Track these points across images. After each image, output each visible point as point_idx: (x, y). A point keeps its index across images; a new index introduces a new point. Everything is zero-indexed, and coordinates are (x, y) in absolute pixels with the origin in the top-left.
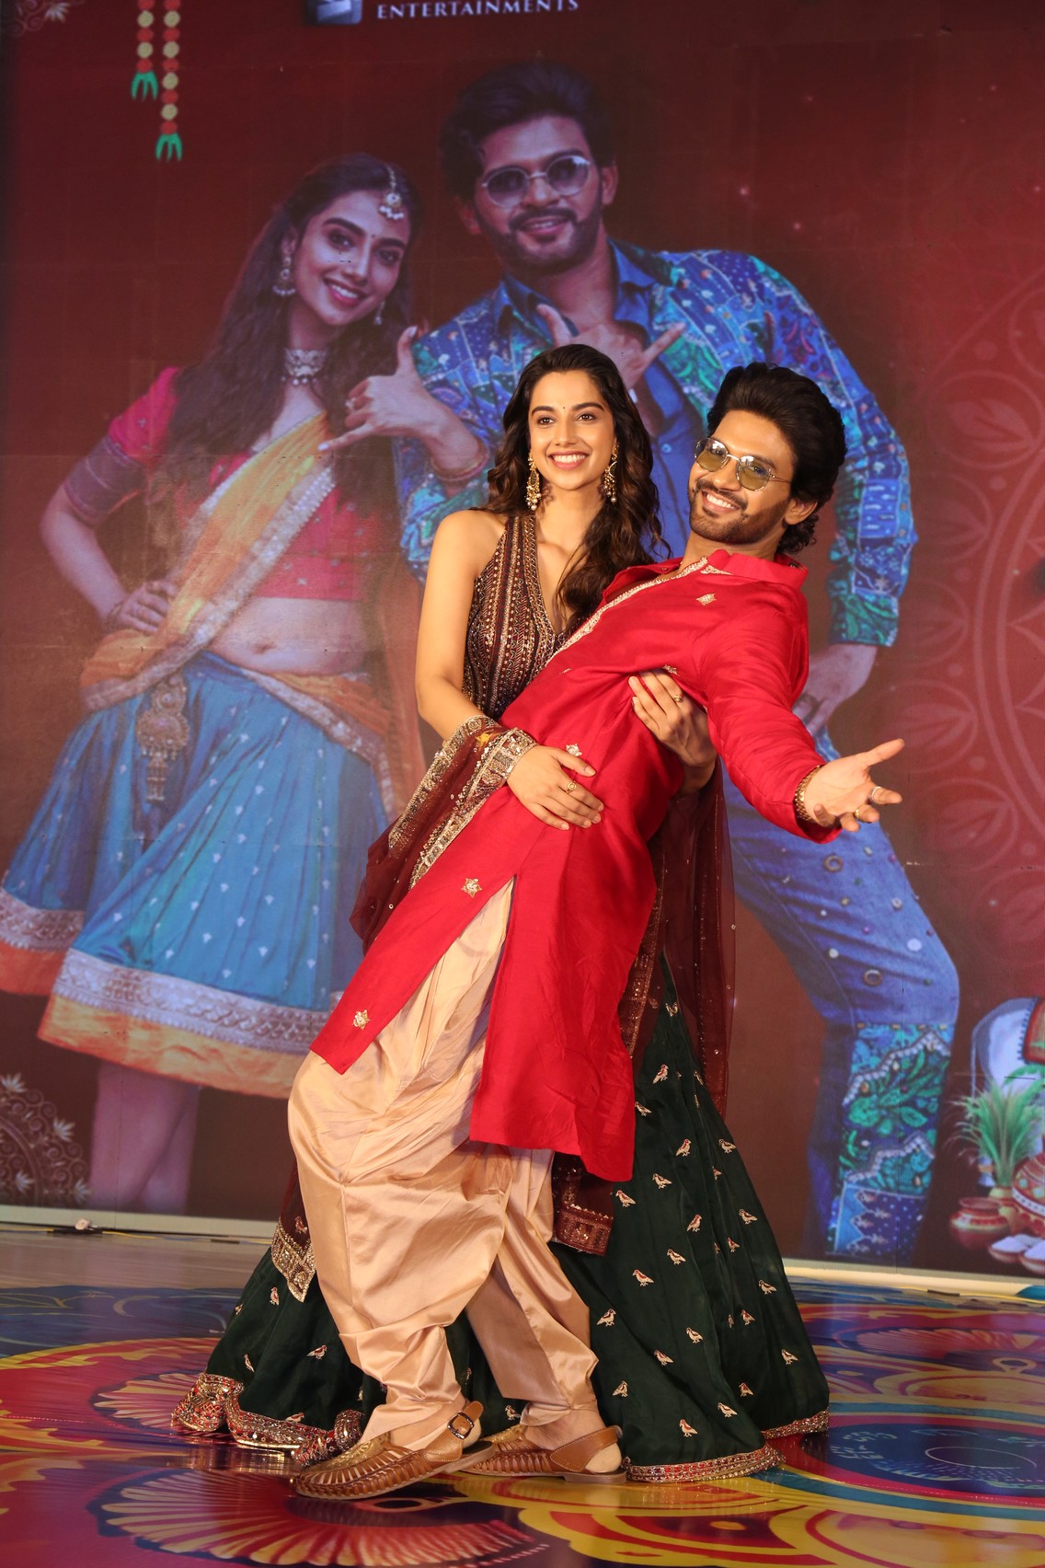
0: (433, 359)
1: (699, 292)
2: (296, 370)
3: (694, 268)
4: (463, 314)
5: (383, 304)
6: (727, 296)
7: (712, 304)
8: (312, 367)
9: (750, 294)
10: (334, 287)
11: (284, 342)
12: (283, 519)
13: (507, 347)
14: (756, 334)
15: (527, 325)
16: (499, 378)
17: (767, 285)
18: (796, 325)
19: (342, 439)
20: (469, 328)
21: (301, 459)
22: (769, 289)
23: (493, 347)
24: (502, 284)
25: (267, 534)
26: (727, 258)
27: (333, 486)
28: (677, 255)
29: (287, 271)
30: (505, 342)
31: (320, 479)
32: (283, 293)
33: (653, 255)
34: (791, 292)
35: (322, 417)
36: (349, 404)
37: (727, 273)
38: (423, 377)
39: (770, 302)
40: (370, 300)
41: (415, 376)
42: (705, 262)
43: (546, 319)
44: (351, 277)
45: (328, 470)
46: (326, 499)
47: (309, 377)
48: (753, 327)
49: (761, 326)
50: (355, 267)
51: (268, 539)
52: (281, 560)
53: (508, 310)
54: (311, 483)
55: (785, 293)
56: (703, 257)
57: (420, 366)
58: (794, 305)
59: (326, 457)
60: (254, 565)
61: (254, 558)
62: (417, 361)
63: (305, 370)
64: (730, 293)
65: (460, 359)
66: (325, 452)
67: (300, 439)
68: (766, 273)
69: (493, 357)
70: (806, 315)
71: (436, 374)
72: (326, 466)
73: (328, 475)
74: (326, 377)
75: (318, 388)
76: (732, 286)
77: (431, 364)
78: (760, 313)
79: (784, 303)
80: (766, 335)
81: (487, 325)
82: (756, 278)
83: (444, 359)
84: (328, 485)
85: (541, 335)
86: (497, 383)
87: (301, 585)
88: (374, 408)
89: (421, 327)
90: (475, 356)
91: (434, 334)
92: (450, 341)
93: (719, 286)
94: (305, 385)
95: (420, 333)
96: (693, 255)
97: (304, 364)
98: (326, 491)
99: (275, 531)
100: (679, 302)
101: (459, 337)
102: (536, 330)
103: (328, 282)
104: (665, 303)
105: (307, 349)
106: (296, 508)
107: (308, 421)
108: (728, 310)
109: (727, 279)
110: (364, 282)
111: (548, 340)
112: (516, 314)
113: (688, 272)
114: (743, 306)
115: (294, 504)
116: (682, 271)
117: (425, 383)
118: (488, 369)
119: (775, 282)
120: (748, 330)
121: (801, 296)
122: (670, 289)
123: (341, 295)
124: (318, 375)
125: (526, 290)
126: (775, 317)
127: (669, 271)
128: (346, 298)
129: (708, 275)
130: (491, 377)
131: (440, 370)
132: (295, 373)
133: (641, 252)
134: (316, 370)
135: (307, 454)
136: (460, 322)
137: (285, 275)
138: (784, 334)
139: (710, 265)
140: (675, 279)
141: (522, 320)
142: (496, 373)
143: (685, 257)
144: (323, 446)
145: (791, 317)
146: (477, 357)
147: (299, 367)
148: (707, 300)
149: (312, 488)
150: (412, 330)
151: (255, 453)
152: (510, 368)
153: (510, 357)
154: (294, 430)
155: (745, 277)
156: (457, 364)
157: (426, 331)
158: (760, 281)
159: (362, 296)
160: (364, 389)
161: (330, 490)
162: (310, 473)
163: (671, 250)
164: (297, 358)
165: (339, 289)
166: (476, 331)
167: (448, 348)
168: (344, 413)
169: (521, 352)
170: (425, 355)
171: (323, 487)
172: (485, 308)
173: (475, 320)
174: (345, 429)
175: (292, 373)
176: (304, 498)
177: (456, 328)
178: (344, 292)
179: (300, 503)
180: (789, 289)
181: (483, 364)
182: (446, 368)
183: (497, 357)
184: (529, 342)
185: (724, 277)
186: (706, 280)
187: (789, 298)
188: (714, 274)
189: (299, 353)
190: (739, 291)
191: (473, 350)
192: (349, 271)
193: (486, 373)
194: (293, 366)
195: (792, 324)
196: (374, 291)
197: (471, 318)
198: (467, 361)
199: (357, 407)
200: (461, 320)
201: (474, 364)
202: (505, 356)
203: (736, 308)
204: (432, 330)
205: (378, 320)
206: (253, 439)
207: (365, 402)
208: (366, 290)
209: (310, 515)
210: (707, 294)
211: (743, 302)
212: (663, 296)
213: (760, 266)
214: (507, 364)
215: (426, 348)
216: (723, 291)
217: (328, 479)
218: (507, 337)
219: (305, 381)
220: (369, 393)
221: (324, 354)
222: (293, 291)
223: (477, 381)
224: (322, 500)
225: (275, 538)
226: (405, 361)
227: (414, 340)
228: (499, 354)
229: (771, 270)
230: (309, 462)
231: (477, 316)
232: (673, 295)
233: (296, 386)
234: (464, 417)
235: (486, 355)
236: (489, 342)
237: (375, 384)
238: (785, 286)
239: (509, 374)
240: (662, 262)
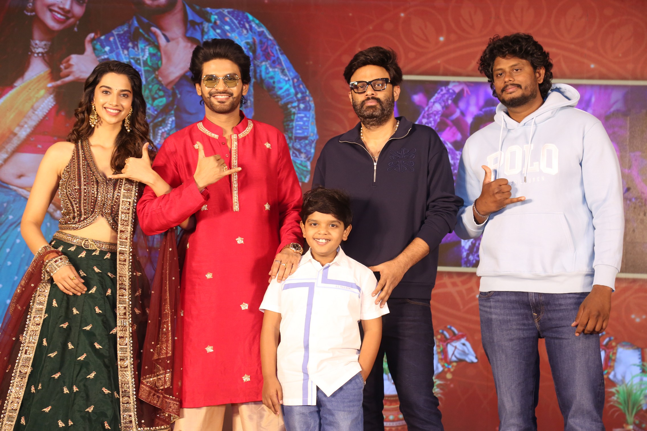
0: (102, 48)
1: (224, 27)
2: (36, 49)
3: (222, 16)
4: (116, 29)
5: (78, 22)
6: (236, 29)
7: (229, 32)
8: (44, 49)
9: (246, 29)
10: (54, 13)
11: (31, 37)
12: (30, 117)
13: (137, 45)
14: (249, 46)
15: (146, 36)
16: (133, 59)
17: (254, 25)
18: (266, 44)
19: (59, 82)
20: (119, 36)
21: (38, 91)
22: (254, 28)
23: (130, 45)
24: (134, 18)
25: (22, 124)
26: (236, 12)
27: (54, 103)
28: (214, 10)
29: (31, 4)
30: (136, 43)
31: (48, 100)
32: (29, 14)
33: (203, 9)
34: (264, 29)
35: (49, 72)
36: (62, 67)
37: (236, 19)
38: (98, 56)
39: (255, 33)
40: (72, 20)
41: (93, 56)
42: (226, 14)
43: (155, 34)
44: (63, 9)
45: (52, 96)
46: (51, 109)
47: (42, 53)
48: (248, 43)
49: (251, 43)
50: (64, 4)
51: (22, 126)
52: (29, 136)
53: (137, 29)
54: (43, 102)
55: (261, 29)
56: (225, 11)
57: (96, 51)
58: (265, 35)
59: (51, 90)
60: (16, 138)
61: (15, 135)
62: (94, 49)
63: (40, 50)
64: (237, 28)
65: (115, 49)
66: (50, 88)
67: (39, 81)
68: (253, 21)
69: (130, 49)
70: (270, 40)
71: (103, 55)
72: (51, 94)
73: (52, 98)
74: (51, 54)
75: (46, 58)
76: (238, 25)
77: (101, 51)
78: (250, 37)
79: (261, 34)
80: (253, 47)
81: (128, 35)
82: (249, 22)
83: (107, 49)
84: (52, 103)
85: (152, 41)
86: (132, 61)
87: (39, 148)
88: (74, 69)
89: (96, 34)
90: (122, 48)
91: (103, 37)
92: (110, 41)
93: (232, 25)
94: (40, 57)
95: (96, 37)
96: (221, 10)
97: (40, 47)
98: (51, 105)
99: (26, 123)
100: (215, 30)
101: (114, 39)
102: (150, 39)
103: (51, 11)
104: (209, 30)
105: (41, 40)
106: (36, 113)
107: (42, 73)
108: (237, 35)
109: (236, 22)
110: (68, 12)
111: (156, 44)
112: (141, 31)
113: (219, 17)
114: (243, 34)
115: (35, 110)
116: (216, 17)
117: (98, 59)
118: (128, 54)
119: (257, 24)
120: (245, 45)
121: (268, 31)
122: (211, 25)
123: (58, 17)
124: (46, 53)
125: (146, 21)
126: (257, 41)
127: (210, 16)
128: (60, 18)
129: (227, 19)
130: (129, 58)
131: (105, 53)
132: (35, 51)
133: (198, 8)
134: (46, 50)
135: (41, 89)
136: (115, 32)
137: (30, 6)
138: (261, 47)
139: (228, 15)
140: (213, 20)
141: (143, 33)
142: (132, 57)
143: (218, 11)
144: (50, 85)
145: (264, 40)
146: (123, 49)
147: (37, 48)
148: (228, 31)
149: (44, 104)
150: (92, 35)
151: (15, 86)
152: (138, 55)
153: (138, 49)
154: (35, 77)
155: (244, 22)
156: (114, 51)
157: (99, 35)
158: (250, 24)
159: (68, 18)
160: (69, 60)
161: (53, 105)
162: (43, 97)
163: (212, 7)
164: (36, 44)
165: (56, 14)
166: (122, 37)
167: (109, 44)
168: (60, 70)
169: (143, 47)
170: (98, 46)
171: (50, 104)
172: (126, 27)
173: (122, 32)
174: (60, 78)
175: (33, 51)
176: (40, 108)
177: (113, 35)
178: (59, 16)
179: (38, 110)
180: (263, 28)
181: (126, 52)
182: (108, 53)
183: (132, 50)
184: (147, 43)
185: (235, 21)
186: (227, 22)
187: (263, 32)
188: (230, 19)
189: (37, 42)
190: (242, 27)
191: (121, 45)
192: (61, 6)
193: (127, 56)
194: (34, 48)
195: (264, 43)
196: (73, 16)
197: (120, 31)
198: (118, 51)
199: (66, 68)
200: (115, 31)
201: (121, 52)
202: (136, 49)
203: (240, 34)
204: (101, 35)
205: (76, 29)
206: (15, 80)
207: (69, 66)
208: (70, 15)
209: (43, 116)
210: (227, 28)
211: (243, 32)
212: (208, 27)
213: (251, 17)
214: (137, 53)
215: (99, 44)
216: (234, 27)
217: (52, 100)
219: (40, 55)
220: (71, 62)
221: (49, 43)
222: (34, 14)
223: (123, 59)
224: (49, 109)
225: (26, 126)
226: (89, 48)
227: (92, 40)
228: (133, 48)
229: (255, 19)
230: (42, 92)
231: (123, 30)
232: (212, 27)
233: (36, 57)
235: (127, 48)
236: (128, 42)
237: (74, 59)
238: (261, 26)
239: (138, 57)
240: (207, 12)
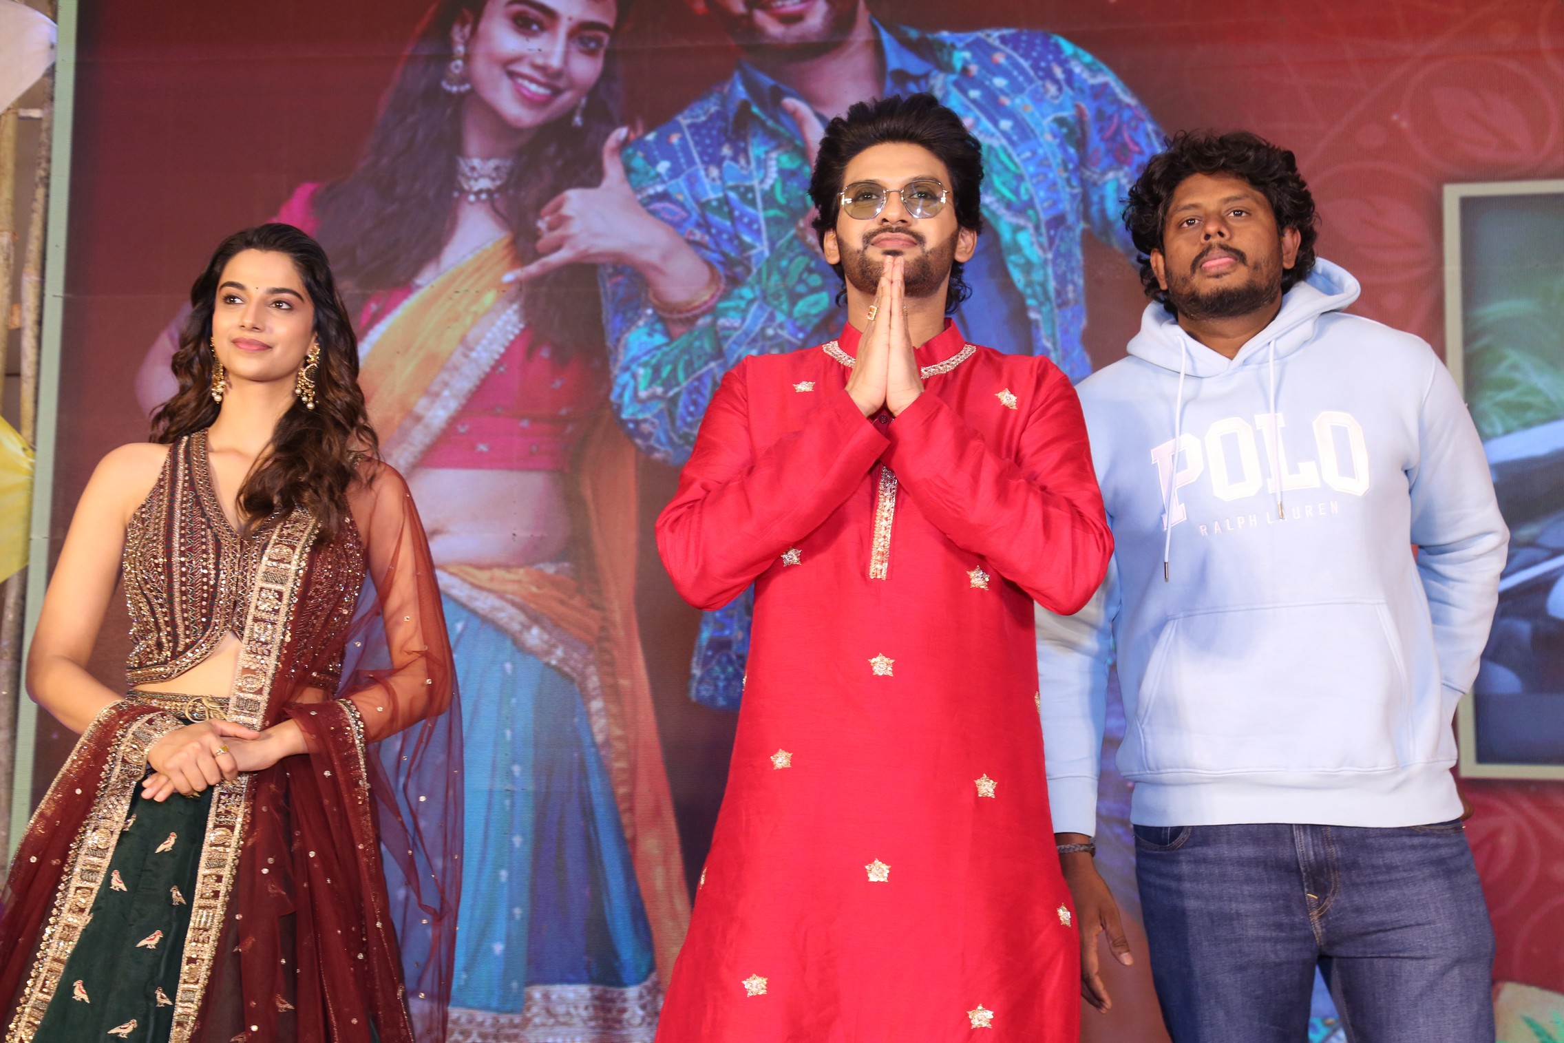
0: (649, 167)
1: (990, 80)
2: (472, 183)
3: (982, 50)
4: (687, 112)
5: (583, 101)
6: (1026, 84)
7: (1007, 95)
8: (493, 179)
9: (1056, 81)
10: (520, 81)
11: (456, 148)
12: (456, 368)
13: (745, 151)
14: (1065, 130)
15: (770, 123)
16: (735, 188)
17: (1077, 70)
18: (1116, 120)
19: (533, 268)
20: (694, 128)
21: (480, 294)
22: (1079, 75)
23: (726, 151)
24: (737, 75)
25: (435, 388)
26: (1024, 38)
27: (522, 326)
28: (961, 35)
29: (459, 63)
30: (742, 145)
31: (504, 317)
32: (455, 89)
33: (929, 36)
34: (1107, 77)
35: (506, 241)
36: (542, 224)
37: (1026, 56)
38: (637, 189)
39: (1082, 91)
40: (567, 97)
41: (626, 189)
42: (997, 43)
43: (793, 115)
44: (543, 69)
45: (515, 307)
46: (512, 343)
47: (489, 192)
48: (1061, 122)
49: (1071, 120)
50: (547, 55)
51: (437, 395)
52: (453, 421)
53: (745, 106)
54: (493, 324)
55: (1100, 79)
56: (993, 36)
57: (633, 176)
58: (1113, 94)
59: (513, 289)
60: (420, 427)
61: (418, 419)
62: (629, 170)
63: (484, 183)
64: (1030, 81)
65: (685, 167)
66: (511, 283)
67: (479, 269)
68: (1076, 56)
69: (726, 163)
70: (1128, 106)
71: (653, 186)
72: (512, 302)
73: (516, 312)
74: (511, 192)
75: (500, 206)
76: (1032, 73)
77: (647, 173)
78: (1069, 104)
79: (1100, 92)
80: (1078, 131)
81: (719, 124)
82: (1063, 63)
83: (663, 166)
84: (515, 326)
85: (788, 135)
86: (732, 195)
87: (481, 453)
88: (574, 228)
89: (633, 127)
90: (703, 162)
91: (651, 137)
92: (670, 145)
93: (1015, 73)
94: (484, 202)
95: (632, 136)
96: (980, 34)
97: (481, 176)
98: (512, 333)
99: (446, 384)
100: (964, 92)
101: (683, 139)
102: (782, 130)
103: (512, 75)
104: (947, 94)
105: (486, 158)
106: (474, 355)
107: (489, 246)
108: (1028, 101)
109: (1025, 64)
110: (558, 74)
111: (798, 142)
112: (755, 110)
113: (974, 56)
114: (1048, 97)
115: (471, 349)
116: (967, 55)
117: (639, 197)
118: (721, 178)
119: (1088, 67)
120: (1055, 126)
121: (1120, 83)
122: (953, 77)
123: (528, 90)
124: (499, 189)
125: (766, 81)
126: (1089, 114)
127: (950, 55)
128: (535, 94)
129: (1000, 58)
130: (725, 188)
131: (658, 180)
132: (471, 187)
133: (913, 34)
134: (498, 183)
135: (487, 288)
136: (684, 120)
137: (457, 67)
138: (1101, 130)
139: (1002, 47)
140: (958, 65)
141: (763, 117)
142: (730, 183)
143: (971, 37)
144: (509, 277)
145: (1110, 110)
146: (707, 164)
147: (476, 180)
148: (1002, 91)
149: (494, 329)
150: (622, 133)
151: (419, 287)
152: (750, 177)
153: (748, 162)
154: (470, 257)
155: (1048, 62)
156: (682, 171)
157: (640, 132)
158: (1067, 66)
159: (557, 92)
160: (559, 206)
161: (517, 331)
162: (488, 311)
163: (953, 28)
164: (473, 169)
165: (526, 83)
166: (704, 131)
167: (669, 154)
168: (535, 235)
169: (763, 156)
170: (638, 162)
171: (509, 328)
172: (715, 104)
173: (703, 118)
174: (537, 256)
175: (466, 187)
176: (484, 342)
177: (679, 129)
178: (534, 87)
179: (479, 348)
180: (1105, 75)
181: (714, 172)
182: (666, 178)
183: (732, 164)
184: (773, 144)
185: (1022, 61)
186: (998, 66)
187: (1105, 86)
188: (1008, 57)
189: (476, 162)
190: (1041, 78)
191: (701, 154)
192: (539, 61)
193: (718, 183)
194: (468, 179)
195: (1111, 118)
196: (572, 85)
197: (697, 116)
198: (693, 169)
199: (552, 228)
200: (685, 118)
201: (702, 173)
202: (742, 161)
203: (1038, 99)
204: (647, 131)
205: (578, 120)
206: (417, 269)
207: (561, 221)
208: (561, 84)
209: (492, 363)
210: (1000, 82)
211: (1046, 91)
212: (944, 86)
213: (1068, 48)
214: (744, 172)
215: (640, 154)
216: (1021, 79)
217: (515, 318)
218: (745, 139)
219: (484, 196)
220: (567, 210)
221: (508, 163)
222: (467, 87)
223: (706, 193)
224: (507, 344)
225: (446, 393)
226: (613, 169)
227: (624, 144)
228: (735, 159)
229: (1081, 52)
230: (489, 298)
231: (705, 113)
232: (956, 84)
233: (471, 203)
234: (691, 238)
235: (718, 162)
236: (720, 145)
237: (574, 200)
238: (1100, 70)
239: (748, 183)
240: (942, 45)
